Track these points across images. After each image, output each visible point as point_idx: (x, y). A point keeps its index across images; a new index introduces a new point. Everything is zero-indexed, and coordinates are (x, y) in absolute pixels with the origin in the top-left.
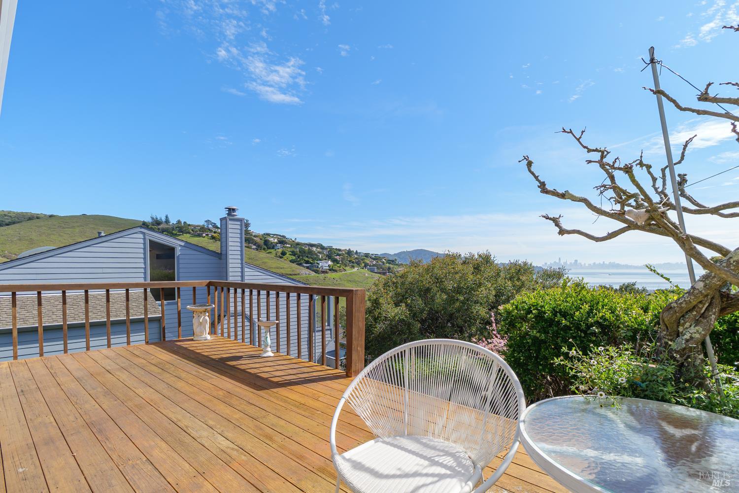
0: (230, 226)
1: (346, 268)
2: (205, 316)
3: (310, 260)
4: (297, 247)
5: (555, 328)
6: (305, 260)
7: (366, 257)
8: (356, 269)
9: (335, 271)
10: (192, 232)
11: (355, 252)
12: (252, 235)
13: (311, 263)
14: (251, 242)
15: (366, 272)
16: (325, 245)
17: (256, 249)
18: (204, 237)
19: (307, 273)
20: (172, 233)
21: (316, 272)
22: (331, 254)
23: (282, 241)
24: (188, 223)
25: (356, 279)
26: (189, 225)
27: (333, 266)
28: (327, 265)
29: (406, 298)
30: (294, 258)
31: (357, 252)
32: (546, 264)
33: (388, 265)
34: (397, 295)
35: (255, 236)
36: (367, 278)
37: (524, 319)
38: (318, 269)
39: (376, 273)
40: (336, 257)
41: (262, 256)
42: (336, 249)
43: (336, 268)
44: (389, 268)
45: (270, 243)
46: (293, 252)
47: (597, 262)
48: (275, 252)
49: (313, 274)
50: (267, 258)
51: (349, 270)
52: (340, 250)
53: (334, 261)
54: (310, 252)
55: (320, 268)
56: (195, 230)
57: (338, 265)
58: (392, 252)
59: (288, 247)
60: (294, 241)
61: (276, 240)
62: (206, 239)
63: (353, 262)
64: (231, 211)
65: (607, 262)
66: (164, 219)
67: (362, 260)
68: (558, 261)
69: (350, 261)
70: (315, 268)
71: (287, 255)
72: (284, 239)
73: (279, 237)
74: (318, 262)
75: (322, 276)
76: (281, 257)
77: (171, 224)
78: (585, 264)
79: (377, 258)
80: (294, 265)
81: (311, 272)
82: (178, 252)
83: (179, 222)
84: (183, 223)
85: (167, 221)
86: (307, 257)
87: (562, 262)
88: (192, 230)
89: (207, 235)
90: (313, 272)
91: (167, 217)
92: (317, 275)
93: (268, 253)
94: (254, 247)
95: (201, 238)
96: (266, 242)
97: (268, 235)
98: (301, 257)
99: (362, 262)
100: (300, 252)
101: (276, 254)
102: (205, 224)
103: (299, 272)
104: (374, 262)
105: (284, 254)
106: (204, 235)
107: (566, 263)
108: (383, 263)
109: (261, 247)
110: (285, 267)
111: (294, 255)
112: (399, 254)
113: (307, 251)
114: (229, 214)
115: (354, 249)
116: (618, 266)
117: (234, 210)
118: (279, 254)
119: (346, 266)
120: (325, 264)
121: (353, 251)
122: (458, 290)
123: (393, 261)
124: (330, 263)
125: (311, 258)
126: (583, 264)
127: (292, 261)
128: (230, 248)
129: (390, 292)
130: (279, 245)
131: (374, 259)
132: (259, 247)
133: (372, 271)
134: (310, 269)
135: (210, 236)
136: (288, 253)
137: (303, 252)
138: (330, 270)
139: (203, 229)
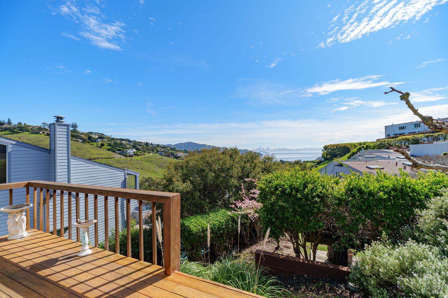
0: (58, 130)
1: (145, 153)
2: (21, 215)
3: (121, 149)
4: (112, 141)
5: (293, 199)
6: (117, 149)
7: (157, 146)
8: (151, 154)
9: (138, 155)
10: (31, 130)
11: (150, 144)
12: (79, 133)
13: (122, 151)
14: (78, 137)
15: (158, 156)
16: (131, 139)
17: (82, 142)
18: (41, 134)
19: (119, 157)
20: (14, 131)
21: (125, 156)
22: (135, 145)
23: (101, 137)
24: (28, 124)
25: (152, 160)
26: (28, 126)
27: (136, 152)
28: (133, 152)
29: (190, 176)
30: (110, 147)
31: (152, 144)
32: (254, 149)
33: (171, 151)
34: (184, 175)
35: (81, 134)
36: (159, 159)
37: (273, 193)
38: (127, 154)
39: (163, 156)
40: (138, 147)
41: (86, 146)
42: (139, 142)
43: (139, 153)
44: (172, 153)
45: (92, 138)
46: (109, 144)
47: (277, 148)
48: (96, 144)
49: (123, 157)
50: (91, 148)
51: (147, 155)
52: (141, 143)
53: (138, 149)
54: (121, 144)
55: (128, 154)
56: (33, 129)
57: (140, 152)
58: (173, 144)
59: (105, 141)
60: (110, 137)
61: (97, 137)
62: (43, 135)
63: (149, 150)
64: (59, 119)
65: (281, 148)
66: (6, 121)
67: (155, 148)
68: (260, 148)
69: (147, 149)
70: (124, 154)
71: (105, 146)
72: (103, 136)
73: (99, 134)
74: (127, 150)
75: (129, 158)
76: (101, 147)
77: (13, 124)
78: (272, 149)
79: (164, 147)
80: (110, 152)
81: (122, 156)
82: (9, 149)
83: (20, 123)
84: (23, 124)
85: (9, 123)
86: (119, 147)
87: (262, 148)
88: (31, 129)
89: (44, 133)
90: (124, 157)
91: (9, 120)
92: (126, 158)
93: (91, 145)
94: (81, 141)
95: (39, 135)
96: (90, 138)
97: (91, 133)
98: (115, 147)
99: (155, 149)
100: (114, 144)
101: (97, 145)
102: (42, 125)
103: (113, 157)
104: (163, 150)
105: (102, 145)
106: (41, 133)
107: (263, 149)
108: (168, 150)
109: (86, 141)
110: (103, 153)
111: (110, 146)
112: (177, 145)
113: (119, 144)
114: (57, 121)
115: (149, 142)
116: (286, 150)
117: (61, 118)
118: (99, 145)
119: (145, 152)
120: (131, 151)
121: (149, 143)
122: (222, 170)
123: (174, 149)
124: (134, 150)
125: (122, 148)
126: (271, 149)
127: (108, 150)
128: (58, 145)
129: (179, 173)
130: (99, 140)
131: (162, 148)
132: (84, 141)
133: (162, 155)
134: (121, 155)
135: (46, 133)
136: (105, 145)
137: (116, 144)
138: (134, 155)
139: (40, 129)
